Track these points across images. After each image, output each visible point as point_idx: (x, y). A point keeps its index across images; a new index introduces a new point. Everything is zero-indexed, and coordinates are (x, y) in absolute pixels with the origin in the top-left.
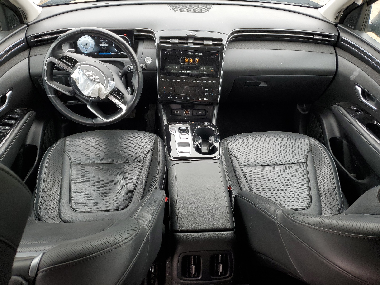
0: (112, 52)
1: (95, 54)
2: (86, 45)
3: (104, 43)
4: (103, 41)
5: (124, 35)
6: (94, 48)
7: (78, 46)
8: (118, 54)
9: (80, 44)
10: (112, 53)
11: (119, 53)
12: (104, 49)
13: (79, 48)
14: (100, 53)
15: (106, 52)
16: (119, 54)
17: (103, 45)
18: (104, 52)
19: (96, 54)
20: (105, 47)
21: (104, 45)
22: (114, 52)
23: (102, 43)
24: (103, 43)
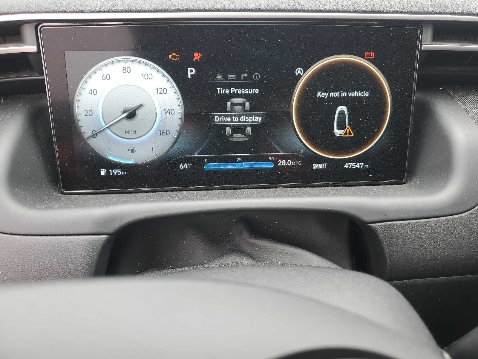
0: (285, 157)
1: (181, 167)
2: (131, 115)
3: (242, 104)
4: (233, 90)
5: (362, 56)
6: (180, 133)
7: (80, 124)
8: (316, 166)
9: (89, 113)
10: (282, 163)
11: (321, 160)
12: (238, 138)
13: (86, 136)
14: (212, 160)
15: (245, 159)
16: (322, 166)
17: (235, 119)
18: (233, 160)
19: (186, 166)
20: (239, 129)
21: (239, 116)
22: (294, 158)
23: (229, 104)
24: (234, 104)
